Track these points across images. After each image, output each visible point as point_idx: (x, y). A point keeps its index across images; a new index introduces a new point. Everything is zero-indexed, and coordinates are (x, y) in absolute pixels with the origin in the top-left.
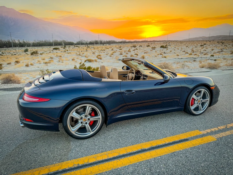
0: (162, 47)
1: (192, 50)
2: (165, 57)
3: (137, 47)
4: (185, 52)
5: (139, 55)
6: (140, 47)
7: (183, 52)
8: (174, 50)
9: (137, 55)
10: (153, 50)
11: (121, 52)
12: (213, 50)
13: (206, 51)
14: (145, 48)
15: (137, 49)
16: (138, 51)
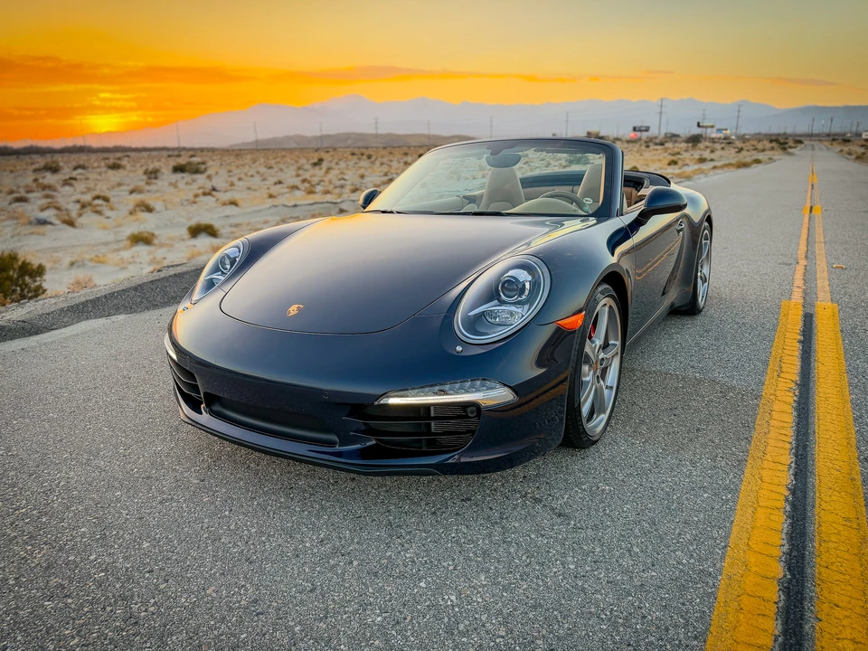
0: (179, 169)
1: (300, 178)
2: (234, 203)
3: (66, 172)
4: (281, 185)
5: (112, 199)
6: (79, 171)
7: (276, 184)
8: (240, 179)
9: (106, 199)
10: (154, 181)
11: (11, 192)
12: (362, 177)
13: (344, 179)
14: (105, 172)
15: (75, 179)
16: (92, 186)
